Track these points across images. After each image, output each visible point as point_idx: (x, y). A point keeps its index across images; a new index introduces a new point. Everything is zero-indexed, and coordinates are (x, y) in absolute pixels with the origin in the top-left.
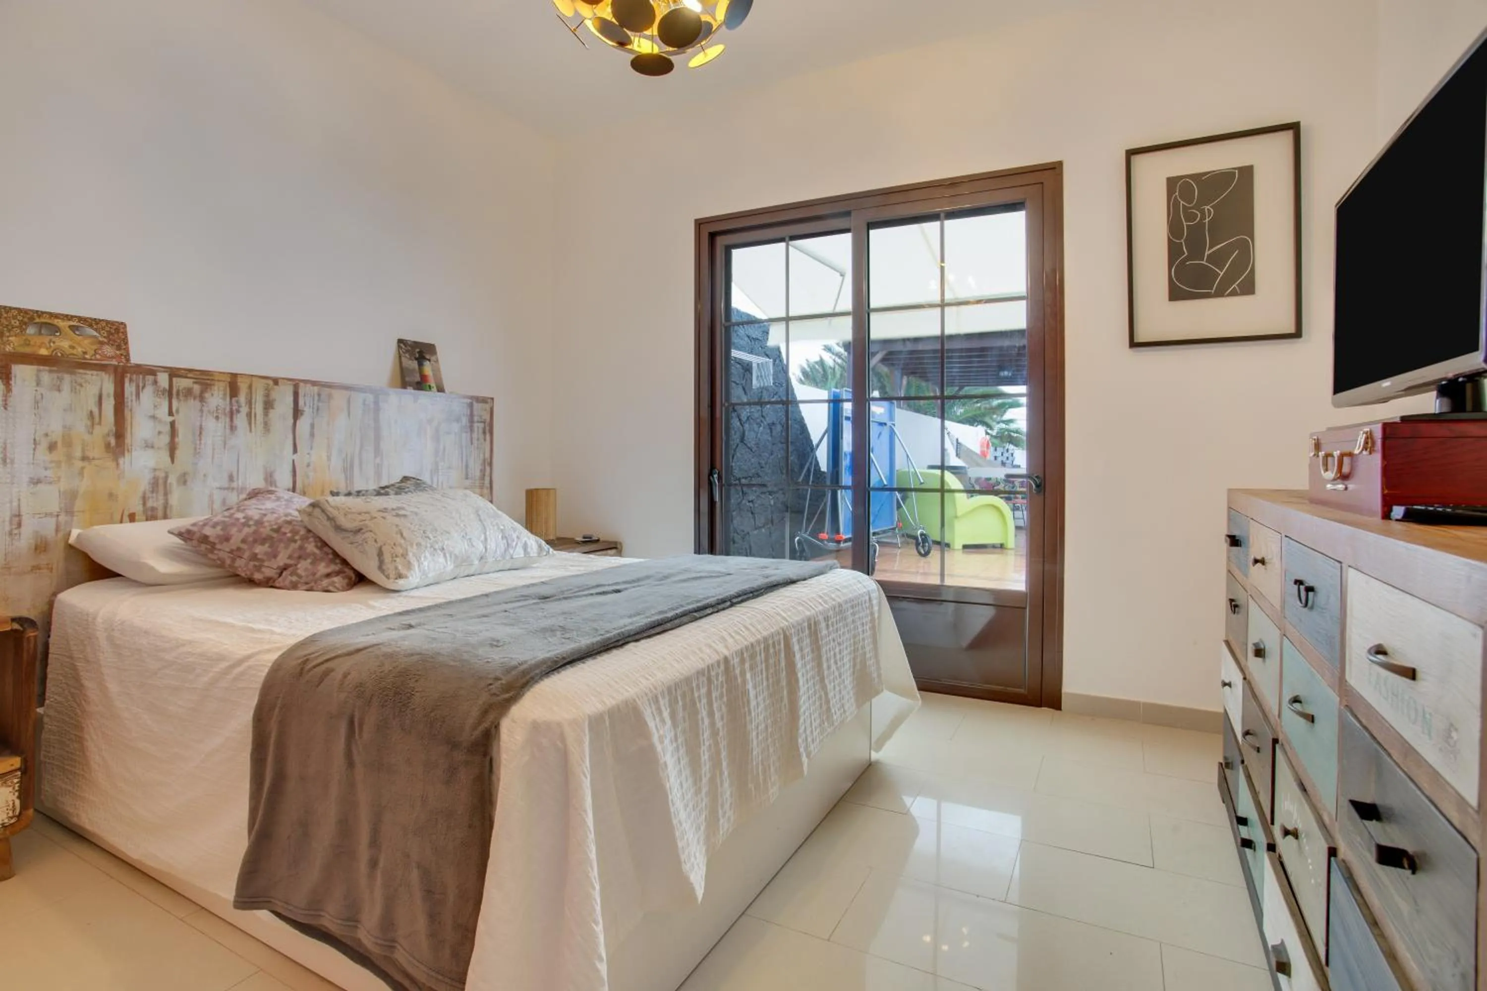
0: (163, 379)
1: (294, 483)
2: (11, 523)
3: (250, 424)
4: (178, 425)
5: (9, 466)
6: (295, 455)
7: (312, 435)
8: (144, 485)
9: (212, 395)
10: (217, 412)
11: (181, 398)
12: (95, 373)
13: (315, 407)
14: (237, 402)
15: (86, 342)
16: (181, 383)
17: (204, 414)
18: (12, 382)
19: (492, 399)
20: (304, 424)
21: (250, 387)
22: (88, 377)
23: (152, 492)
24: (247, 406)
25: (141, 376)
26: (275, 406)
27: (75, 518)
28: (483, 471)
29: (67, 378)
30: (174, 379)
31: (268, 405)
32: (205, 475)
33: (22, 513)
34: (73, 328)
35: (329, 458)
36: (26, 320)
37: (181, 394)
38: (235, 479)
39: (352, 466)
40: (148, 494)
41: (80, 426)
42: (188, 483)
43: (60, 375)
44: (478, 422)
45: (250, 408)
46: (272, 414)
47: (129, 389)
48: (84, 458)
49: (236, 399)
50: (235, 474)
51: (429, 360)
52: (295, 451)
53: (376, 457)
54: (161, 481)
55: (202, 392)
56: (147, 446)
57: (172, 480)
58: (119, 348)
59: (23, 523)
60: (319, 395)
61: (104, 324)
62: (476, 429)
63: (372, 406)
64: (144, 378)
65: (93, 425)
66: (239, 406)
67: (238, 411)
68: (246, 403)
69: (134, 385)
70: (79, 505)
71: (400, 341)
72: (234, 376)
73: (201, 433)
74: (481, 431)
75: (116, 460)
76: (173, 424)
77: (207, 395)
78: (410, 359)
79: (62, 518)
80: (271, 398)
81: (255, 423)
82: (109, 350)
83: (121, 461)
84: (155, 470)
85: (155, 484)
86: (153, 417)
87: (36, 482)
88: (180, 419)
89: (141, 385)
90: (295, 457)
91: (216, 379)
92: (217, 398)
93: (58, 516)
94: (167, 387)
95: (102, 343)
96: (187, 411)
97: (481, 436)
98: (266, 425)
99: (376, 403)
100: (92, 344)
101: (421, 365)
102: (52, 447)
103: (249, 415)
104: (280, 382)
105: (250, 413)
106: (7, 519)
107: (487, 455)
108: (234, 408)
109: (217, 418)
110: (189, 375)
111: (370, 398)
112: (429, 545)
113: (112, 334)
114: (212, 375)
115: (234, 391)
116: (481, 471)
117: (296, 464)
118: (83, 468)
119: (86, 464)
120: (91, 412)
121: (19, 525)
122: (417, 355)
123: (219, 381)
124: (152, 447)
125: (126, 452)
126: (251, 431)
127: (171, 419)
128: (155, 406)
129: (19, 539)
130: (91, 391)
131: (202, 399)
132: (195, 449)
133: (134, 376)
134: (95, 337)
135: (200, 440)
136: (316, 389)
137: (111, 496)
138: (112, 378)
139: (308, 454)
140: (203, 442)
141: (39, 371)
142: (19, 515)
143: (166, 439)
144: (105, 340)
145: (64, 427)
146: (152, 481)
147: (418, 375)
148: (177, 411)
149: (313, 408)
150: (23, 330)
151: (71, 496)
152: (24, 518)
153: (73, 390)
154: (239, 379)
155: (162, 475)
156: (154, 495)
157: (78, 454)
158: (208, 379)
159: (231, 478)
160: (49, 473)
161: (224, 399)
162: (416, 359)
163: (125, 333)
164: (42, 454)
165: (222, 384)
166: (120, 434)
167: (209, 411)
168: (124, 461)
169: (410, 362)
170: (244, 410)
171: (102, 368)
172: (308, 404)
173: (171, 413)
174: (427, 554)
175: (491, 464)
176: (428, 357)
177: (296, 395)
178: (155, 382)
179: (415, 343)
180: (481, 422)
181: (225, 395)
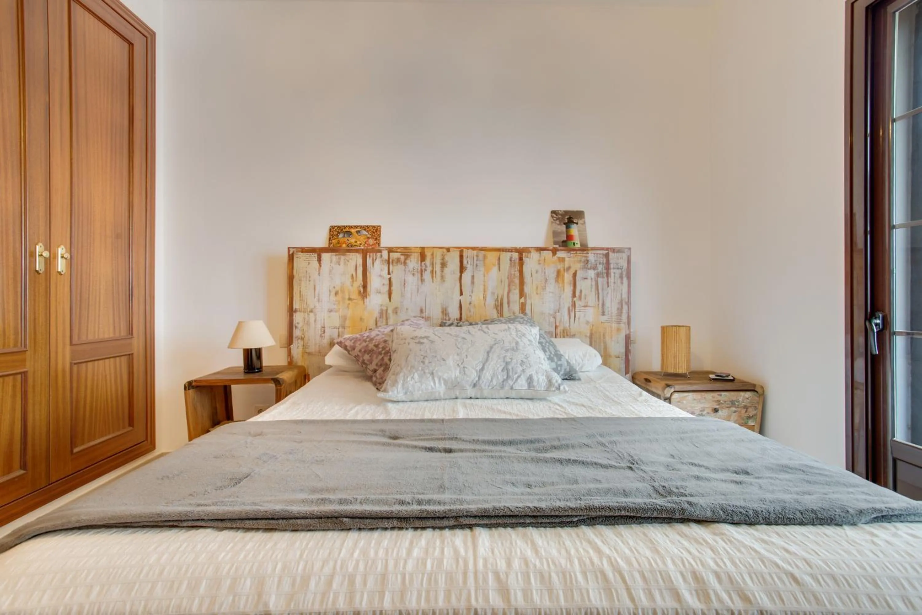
0: (385, 254)
1: (461, 314)
2: (321, 331)
3: (433, 277)
4: (393, 280)
5: (320, 302)
6: (461, 296)
7: (473, 283)
8: (376, 314)
9: (411, 261)
10: (413, 271)
11: (394, 264)
12: (354, 254)
13: (475, 265)
14: (425, 264)
15: (362, 238)
16: (394, 256)
17: (407, 273)
18: (322, 262)
19: (630, 249)
20: (467, 276)
21: (432, 255)
22: (351, 257)
23: (380, 318)
24: (431, 266)
25: (374, 254)
26: (448, 266)
27: (346, 330)
28: (620, 310)
29: (343, 258)
30: (391, 254)
31: (444, 265)
32: (407, 309)
33: (326, 326)
34: (358, 232)
35: (485, 298)
36: (340, 231)
37: (394, 262)
38: (424, 311)
39: (502, 304)
40: (378, 319)
41: (348, 282)
42: (398, 313)
43: (339, 256)
44: (614, 268)
45: (433, 267)
46: (446, 270)
47: (369, 261)
48: (350, 299)
49: (424, 262)
50: (424, 308)
51: (577, 224)
52: (461, 294)
53: (520, 298)
54: (384, 312)
55: (406, 259)
56: (377, 292)
57: (390, 311)
58: (376, 239)
59: (326, 331)
60: (477, 256)
61: (371, 228)
62: (612, 275)
63: (517, 261)
64: (376, 255)
65: (353, 281)
66: (426, 267)
67: (425, 270)
68: (430, 265)
69: (371, 259)
70: (348, 323)
71: (553, 212)
72: (423, 248)
73: (405, 284)
74: (617, 275)
75: (363, 299)
76: (390, 279)
77: (408, 261)
78: (560, 224)
79: (341, 330)
80: (445, 261)
81: (436, 277)
82: (371, 241)
83: (365, 300)
84: (381, 305)
85: (381, 313)
86: (381, 276)
87: (330, 311)
88: (393, 276)
89: (375, 258)
90: (461, 298)
91: (413, 251)
92: (414, 263)
93: (339, 328)
94: (387, 258)
95: (368, 238)
96: (397, 271)
97: (619, 281)
98: (442, 277)
99: (521, 259)
100: (365, 239)
101: (568, 227)
102: (336, 293)
103: (432, 272)
104: (451, 250)
105: (433, 271)
106: (320, 329)
107: (625, 296)
108: (423, 268)
109: (414, 274)
110: (399, 250)
111: (516, 255)
112: (420, 368)
113: (374, 233)
114: (410, 249)
115: (423, 257)
116: (618, 309)
117: (462, 301)
118: (349, 304)
119: (350, 302)
120: (352, 275)
121: (324, 332)
122: (566, 221)
123: (414, 252)
124: (380, 293)
125: (368, 296)
126: (433, 282)
127: (389, 276)
128: (381, 270)
129: (324, 339)
130: (352, 264)
131: (405, 263)
132: (402, 293)
133: (371, 254)
134: (366, 235)
135: (404, 288)
136: (475, 252)
137: (361, 319)
138: (361, 255)
139: (470, 296)
140: (405, 289)
141: (332, 255)
142: (324, 327)
143: (386, 288)
144: (371, 236)
145: (341, 283)
146: (380, 311)
147: (565, 236)
148: (392, 272)
149: (473, 265)
150: (338, 236)
151: (344, 318)
152: (326, 329)
153: (345, 263)
154: (426, 250)
155: (385, 308)
156: (381, 319)
157: (347, 297)
158: (408, 252)
159: (421, 311)
160: (335, 307)
161: (417, 263)
162: (565, 224)
163: (380, 231)
164: (333, 298)
165: (416, 254)
166: (365, 287)
167: (409, 271)
168: (367, 300)
169: (559, 227)
170: (429, 269)
171: (357, 251)
172: (469, 263)
173: (389, 274)
174: (416, 376)
175: (628, 303)
176: (576, 221)
177: (461, 257)
178: (381, 256)
179: (565, 211)
180: (618, 268)
181: (418, 260)
